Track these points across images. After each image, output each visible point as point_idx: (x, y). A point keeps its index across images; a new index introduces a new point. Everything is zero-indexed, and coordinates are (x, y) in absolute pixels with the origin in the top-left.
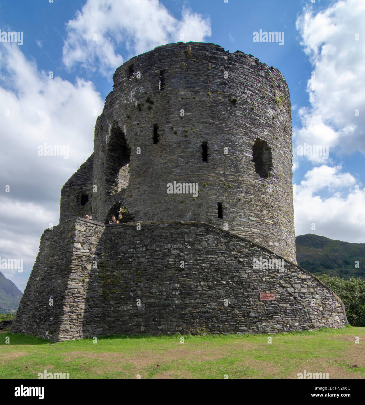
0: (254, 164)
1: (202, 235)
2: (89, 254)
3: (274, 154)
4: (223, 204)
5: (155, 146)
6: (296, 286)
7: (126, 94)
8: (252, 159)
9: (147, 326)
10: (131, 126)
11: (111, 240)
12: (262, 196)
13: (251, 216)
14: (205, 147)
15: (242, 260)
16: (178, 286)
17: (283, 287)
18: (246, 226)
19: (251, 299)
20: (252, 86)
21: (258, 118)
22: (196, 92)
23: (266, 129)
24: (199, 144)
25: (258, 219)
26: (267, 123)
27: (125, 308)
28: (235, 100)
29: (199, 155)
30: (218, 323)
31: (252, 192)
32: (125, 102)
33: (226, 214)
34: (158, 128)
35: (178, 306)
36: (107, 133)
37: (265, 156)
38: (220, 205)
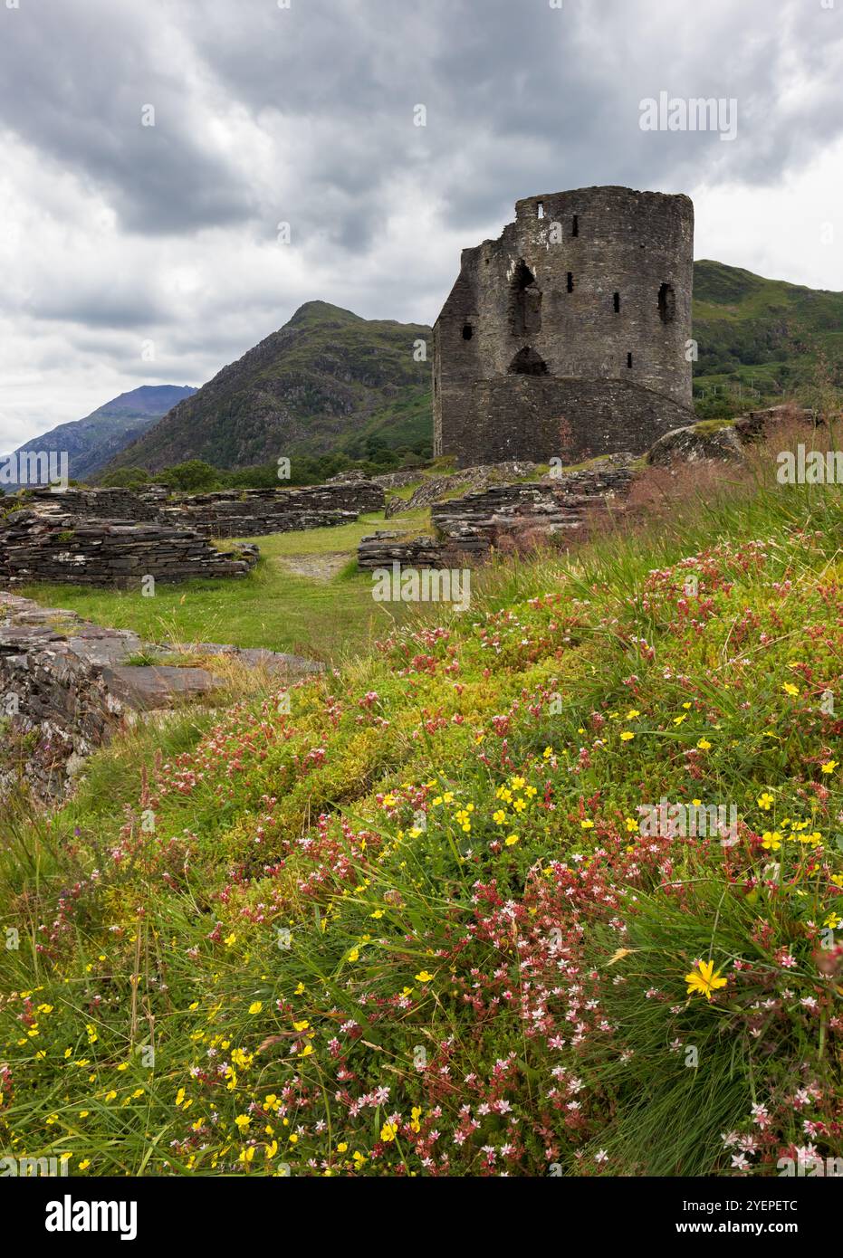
0: (659, 311)
3: (677, 296)
4: (632, 354)
5: (570, 296)
7: (534, 233)
8: (657, 306)
10: (542, 270)
11: (543, 391)
13: (657, 364)
14: (616, 297)
15: (654, 410)
18: (651, 374)
21: (663, 261)
22: (609, 242)
23: (671, 271)
24: (612, 296)
25: (662, 367)
28: (644, 247)
29: (611, 306)
31: (656, 340)
32: (533, 241)
33: (635, 364)
34: (572, 277)
36: (509, 268)
37: (669, 298)
38: (630, 355)
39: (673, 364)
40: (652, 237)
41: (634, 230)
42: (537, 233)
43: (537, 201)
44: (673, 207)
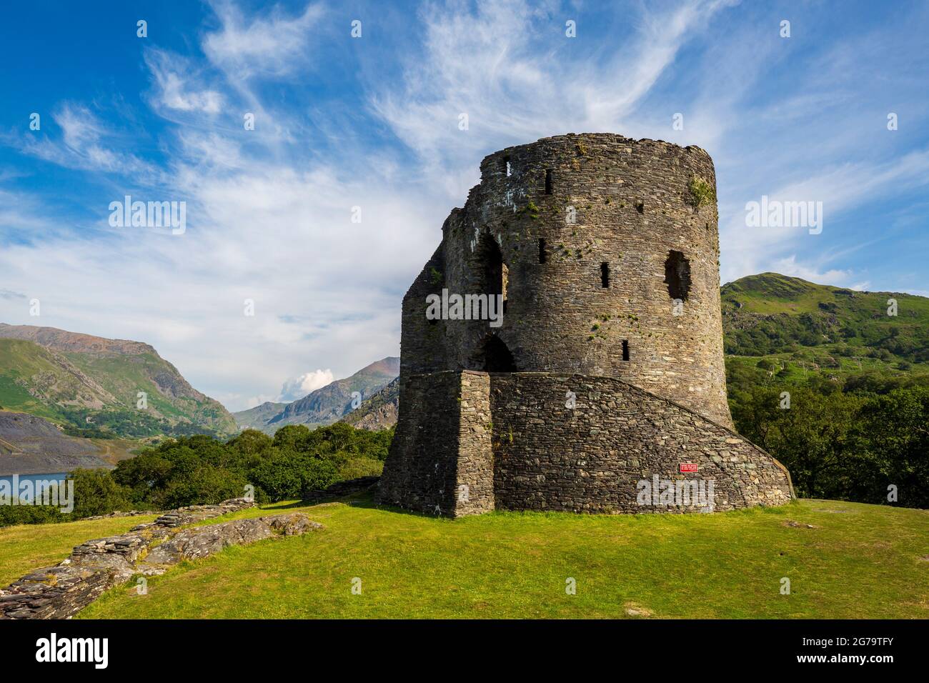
0: (668, 285)
1: (609, 393)
2: (475, 413)
3: (693, 267)
4: (629, 342)
5: (541, 268)
6: (724, 454)
7: (499, 194)
8: (664, 279)
9: (548, 501)
10: (508, 237)
12: (679, 326)
13: (666, 355)
14: (605, 268)
15: (657, 424)
16: (583, 454)
17: (708, 456)
18: (659, 369)
19: (669, 472)
20: (663, 182)
21: (669, 223)
23: (682, 235)
24: (597, 266)
25: (673, 359)
26: (683, 227)
27: (520, 479)
28: (642, 205)
29: (598, 279)
30: (632, 500)
31: (664, 323)
32: (499, 204)
33: (633, 355)
34: (545, 244)
35: (584, 479)
36: (473, 238)
37: (681, 269)
38: (625, 343)
39: (691, 355)
40: (653, 193)
41: (626, 185)
42: (503, 194)
43: (504, 157)
44: (682, 159)
